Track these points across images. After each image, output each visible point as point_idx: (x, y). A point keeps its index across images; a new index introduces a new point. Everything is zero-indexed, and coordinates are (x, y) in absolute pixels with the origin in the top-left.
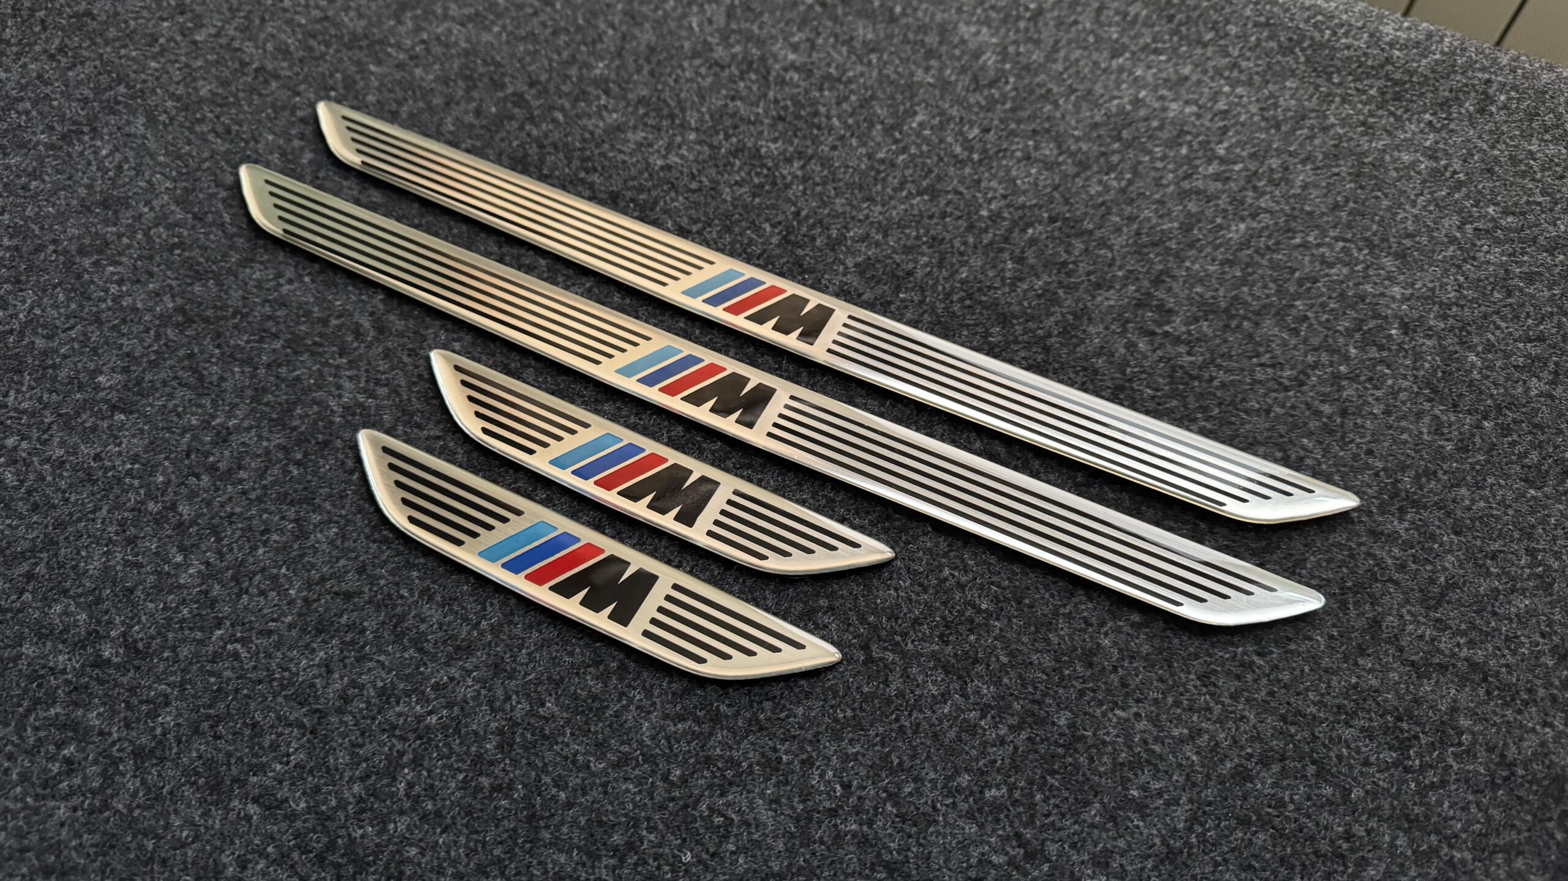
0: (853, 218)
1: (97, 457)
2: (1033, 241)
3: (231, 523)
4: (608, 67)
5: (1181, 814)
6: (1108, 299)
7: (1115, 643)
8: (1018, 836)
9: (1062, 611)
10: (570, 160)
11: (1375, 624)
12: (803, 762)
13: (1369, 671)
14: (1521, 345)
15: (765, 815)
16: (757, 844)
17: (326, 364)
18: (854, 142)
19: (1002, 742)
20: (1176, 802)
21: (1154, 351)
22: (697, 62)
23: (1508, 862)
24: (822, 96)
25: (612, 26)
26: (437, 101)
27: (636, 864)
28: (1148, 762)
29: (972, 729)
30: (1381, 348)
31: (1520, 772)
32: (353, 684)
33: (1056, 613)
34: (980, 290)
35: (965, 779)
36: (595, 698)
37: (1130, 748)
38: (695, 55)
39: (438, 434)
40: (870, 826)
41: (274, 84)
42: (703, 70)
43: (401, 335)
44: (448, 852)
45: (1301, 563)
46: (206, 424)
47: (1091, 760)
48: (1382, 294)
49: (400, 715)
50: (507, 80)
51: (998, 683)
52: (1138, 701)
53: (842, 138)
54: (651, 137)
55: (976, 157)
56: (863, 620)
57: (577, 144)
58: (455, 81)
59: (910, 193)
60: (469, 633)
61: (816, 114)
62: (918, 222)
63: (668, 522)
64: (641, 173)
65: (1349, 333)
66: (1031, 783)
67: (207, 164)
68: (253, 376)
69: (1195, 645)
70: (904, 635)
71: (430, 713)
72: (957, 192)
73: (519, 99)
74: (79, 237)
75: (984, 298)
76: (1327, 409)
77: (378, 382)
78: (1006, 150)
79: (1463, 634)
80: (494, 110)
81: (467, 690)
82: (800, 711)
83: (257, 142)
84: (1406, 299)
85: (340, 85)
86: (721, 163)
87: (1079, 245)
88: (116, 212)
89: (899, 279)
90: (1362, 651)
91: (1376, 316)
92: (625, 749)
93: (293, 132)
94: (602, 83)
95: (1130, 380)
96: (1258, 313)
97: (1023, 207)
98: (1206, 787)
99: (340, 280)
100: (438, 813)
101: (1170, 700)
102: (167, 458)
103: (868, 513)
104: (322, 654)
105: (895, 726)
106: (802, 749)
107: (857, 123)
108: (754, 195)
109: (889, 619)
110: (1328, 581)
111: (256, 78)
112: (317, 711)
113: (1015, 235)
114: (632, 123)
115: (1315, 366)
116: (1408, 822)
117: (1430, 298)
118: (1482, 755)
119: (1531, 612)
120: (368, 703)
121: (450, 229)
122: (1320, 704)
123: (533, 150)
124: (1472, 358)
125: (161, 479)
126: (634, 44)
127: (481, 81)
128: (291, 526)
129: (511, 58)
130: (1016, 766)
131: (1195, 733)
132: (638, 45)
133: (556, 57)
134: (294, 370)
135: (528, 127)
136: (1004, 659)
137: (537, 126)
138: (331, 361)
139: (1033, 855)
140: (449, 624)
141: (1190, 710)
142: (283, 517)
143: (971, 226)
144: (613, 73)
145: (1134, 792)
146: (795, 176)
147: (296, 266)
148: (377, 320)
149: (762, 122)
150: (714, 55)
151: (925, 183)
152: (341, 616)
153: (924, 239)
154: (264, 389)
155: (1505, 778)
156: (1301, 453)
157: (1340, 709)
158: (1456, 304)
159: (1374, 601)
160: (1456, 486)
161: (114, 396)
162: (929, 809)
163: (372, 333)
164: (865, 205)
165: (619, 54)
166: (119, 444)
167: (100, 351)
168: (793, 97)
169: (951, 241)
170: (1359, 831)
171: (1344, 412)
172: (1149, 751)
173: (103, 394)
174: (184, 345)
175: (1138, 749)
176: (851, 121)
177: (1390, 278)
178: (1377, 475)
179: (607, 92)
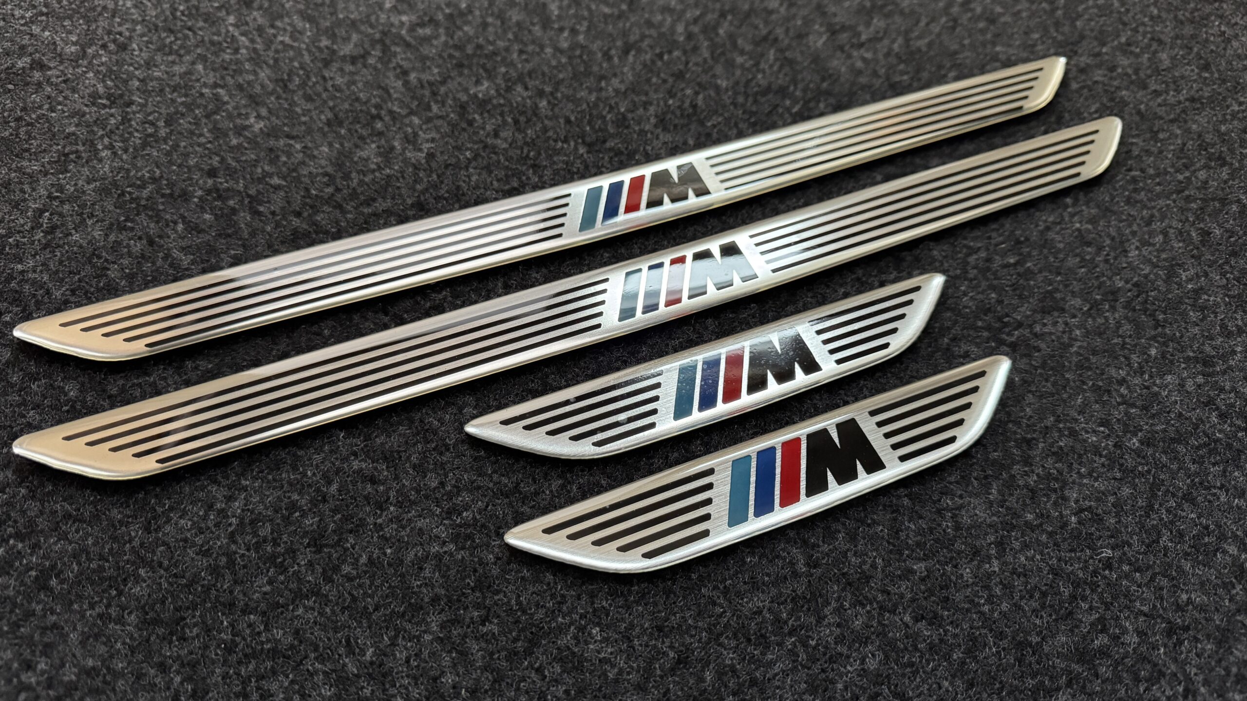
0: (607, 99)
2: (731, 36)
4: (259, 117)
5: (1216, 277)
6: (817, 41)
8: (1188, 359)
9: (1041, 228)
10: (339, 206)
11: (1140, 114)
12: (1069, 436)
13: (1169, 138)
15: (1099, 485)
17: (379, 527)
18: (533, 48)
19: (1118, 322)
20: (1206, 273)
21: (875, 53)
22: (335, 66)
24: (466, 33)
25: (216, 85)
26: (137, 247)
27: (1093, 591)
28: (1173, 265)
33: (1041, 232)
34: (745, 87)
35: (1135, 359)
37: (1157, 266)
38: (327, 63)
40: (1141, 430)
43: (408, 445)
47: (1155, 289)
50: (182, 186)
51: (1074, 294)
52: (1128, 241)
53: (521, 51)
54: (382, 142)
56: (976, 329)
57: (328, 191)
59: (619, 57)
60: (800, 584)
61: (479, 47)
62: (651, 71)
64: (416, 174)
70: (1007, 315)
71: (863, 661)
72: (646, 37)
73: (218, 193)
75: (755, 90)
76: (981, 25)
77: (450, 496)
79: (1168, 89)
80: (207, 217)
81: (859, 619)
82: (1028, 411)
86: (464, 124)
87: (758, 22)
89: (692, 115)
90: (1154, 132)
92: (990, 539)
93: (15, 378)
94: (272, 133)
95: (889, 78)
97: (696, 20)
101: (1135, 227)
105: (1073, 367)
106: (1060, 430)
107: (516, 35)
108: (521, 131)
109: (986, 315)
113: (716, 40)
114: (348, 144)
119: (1173, 58)
122: (1179, 171)
126: (259, 88)
127: (156, 203)
128: (558, 669)
129: (158, 167)
130: (1138, 327)
131: (1165, 234)
132: (263, 86)
133: (203, 140)
134: (357, 560)
135: (261, 209)
136: (1059, 278)
137: (269, 202)
138: (379, 521)
139: (1207, 362)
140: (781, 594)
141: (1149, 223)
142: (538, 670)
143: (685, 52)
144: (274, 119)
145: (1190, 286)
146: (530, 98)
147: (215, 481)
148: (368, 454)
149: (449, 77)
150: (342, 53)
151: (619, 43)
152: (702, 680)
153: (670, 79)
154: (354, 599)
156: (1004, 55)
157: (1186, 166)
159: (1126, 103)
160: (1074, 22)
162: (1145, 391)
163: (382, 466)
164: (603, 84)
165: (255, 101)
168: (446, 45)
169: (687, 70)
171: (991, 21)
172: (1165, 260)
174: (206, 647)
175: (1161, 264)
176: (511, 36)
178: (1044, 42)
179: (290, 136)
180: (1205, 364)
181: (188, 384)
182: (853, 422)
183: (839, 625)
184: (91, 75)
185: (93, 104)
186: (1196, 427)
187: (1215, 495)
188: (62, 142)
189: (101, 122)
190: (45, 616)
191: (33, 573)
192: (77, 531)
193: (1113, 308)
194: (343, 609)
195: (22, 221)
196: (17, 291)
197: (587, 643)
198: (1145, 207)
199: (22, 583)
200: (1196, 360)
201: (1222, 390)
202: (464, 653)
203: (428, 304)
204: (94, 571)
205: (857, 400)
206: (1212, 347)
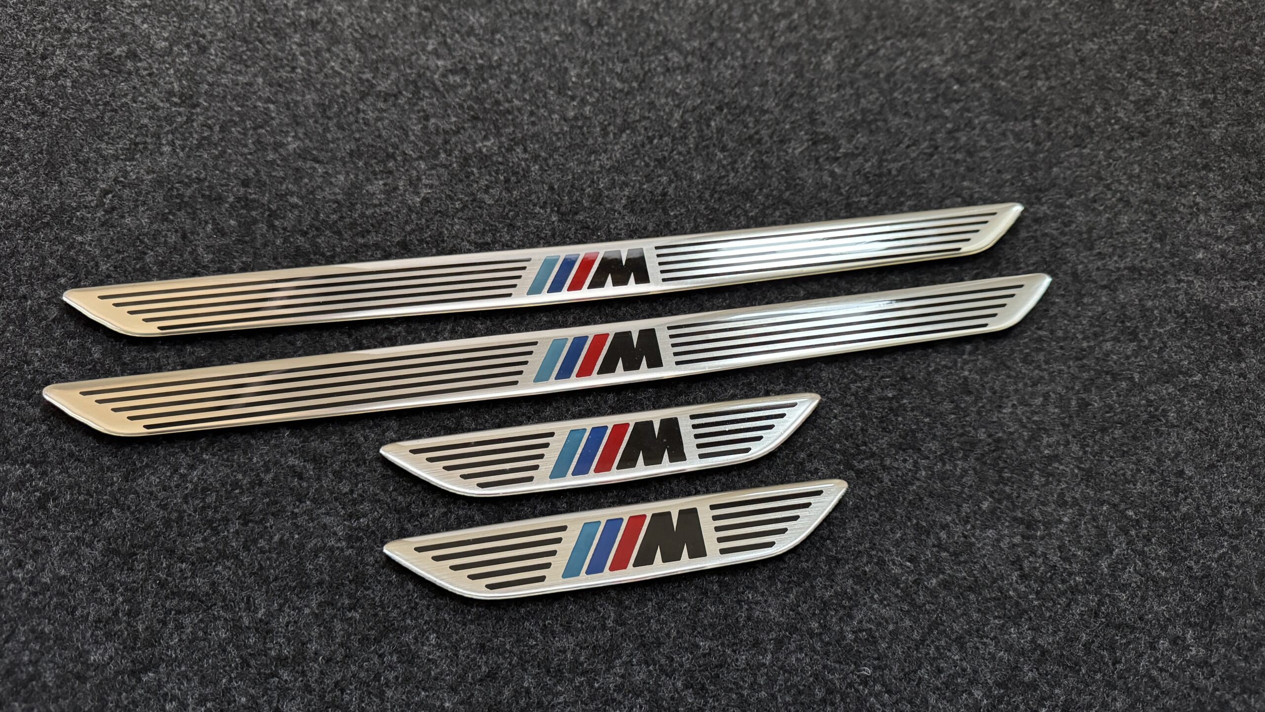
0: (592, 173)
2: (720, 130)
3: (343, 691)
4: (296, 137)
5: (1075, 448)
6: (796, 149)
7: (970, 371)
8: (1015, 519)
9: (931, 369)
10: (339, 233)
11: (1075, 275)
12: (877, 564)
14: (1018, 63)
15: (886, 612)
16: (896, 632)
17: (294, 515)
18: (543, 111)
19: (965, 472)
20: (1068, 443)
21: (846, 170)
22: (370, 99)
23: (1217, 366)
24: (489, 87)
25: (269, 100)
26: (173, 239)
27: (842, 700)
28: (1039, 429)
29: (943, 477)
30: (958, 101)
31: (1188, 315)
33: (929, 374)
34: (716, 183)
35: (966, 508)
36: (726, 617)
38: (363, 96)
39: (443, 510)
40: (943, 573)
42: (381, 105)
43: (334, 453)
46: (237, 628)
47: (1013, 448)
48: (932, 66)
50: (220, 190)
51: (935, 437)
52: (1008, 397)
53: (532, 113)
54: (390, 181)
55: (635, 84)
56: (833, 450)
57: (334, 217)
58: (170, 213)
59: (615, 134)
60: (604, 636)
61: (497, 103)
62: (638, 153)
63: (666, 467)
64: (408, 215)
65: (935, 100)
66: (997, 484)
68: (239, 565)
69: (1007, 345)
70: (865, 444)
72: (645, 118)
73: (246, 202)
75: (723, 188)
76: (959, 156)
77: (354, 502)
78: (650, 70)
79: (1113, 254)
80: (232, 222)
81: (640, 676)
82: (849, 533)
83: (28, 363)
84: (947, 62)
85: (61, 270)
86: (462, 177)
87: (750, 120)
89: (660, 201)
90: (1081, 295)
91: (941, 81)
92: (773, 635)
93: (57, 334)
94: (303, 154)
95: (848, 198)
96: (880, 113)
97: (694, 109)
98: (1073, 422)
101: (1021, 385)
103: (778, 378)
105: (906, 504)
106: (871, 556)
107: (533, 96)
108: (508, 190)
109: (847, 439)
113: (706, 132)
114: (362, 177)
115: (935, 132)
116: (1166, 377)
117: (956, 55)
118: (1167, 316)
119: (1132, 222)
121: (292, 344)
122: (1087, 338)
123: (300, 240)
124: (1003, 84)
125: (244, 700)
126: (303, 108)
127: (196, 202)
128: (395, 658)
129: (205, 169)
130: (983, 480)
131: (1046, 396)
132: (306, 108)
133: (246, 150)
134: (272, 538)
135: (277, 223)
136: (927, 420)
137: (284, 218)
138: (296, 510)
139: (1030, 524)
140: (586, 641)
141: (1034, 385)
142: (381, 656)
143: (674, 139)
144: (307, 141)
145: (1046, 452)
146: (526, 160)
147: (184, 451)
148: (303, 454)
149: (463, 128)
150: (379, 88)
151: (619, 121)
152: (500, 693)
153: (652, 164)
154: (261, 568)
155: (1186, 323)
156: (969, 192)
157: (1096, 335)
158: (971, 53)
159: (1065, 261)
160: (1051, 168)
161: (126, 664)
162: (962, 539)
163: (310, 466)
164: (593, 158)
165: (296, 121)
166: (174, 698)
167: (65, 635)
168: (469, 96)
169: (670, 157)
170: (1152, 397)
171: (970, 154)
172: (1035, 422)
173: (111, 669)
174: (146, 580)
175: (1029, 425)
176: (527, 97)
177: (929, 53)
178: (1012, 184)
179: (316, 160)
180: (1029, 526)
181: (185, 366)
182: (694, 511)
183: (623, 676)
184: (172, 71)
185: (168, 100)
186: (995, 581)
187: (984, 644)
188: (136, 132)
189: (169, 119)
190: (39, 529)
191: (38, 494)
192: (76, 468)
193: (965, 458)
194: (251, 574)
195: (90, 198)
196: (74, 260)
197: (423, 644)
198: (1039, 367)
199: (29, 501)
200: (1021, 521)
201: (1033, 553)
202: (330, 630)
203: (384, 335)
204: (80, 502)
205: (708, 492)
206: (1041, 512)
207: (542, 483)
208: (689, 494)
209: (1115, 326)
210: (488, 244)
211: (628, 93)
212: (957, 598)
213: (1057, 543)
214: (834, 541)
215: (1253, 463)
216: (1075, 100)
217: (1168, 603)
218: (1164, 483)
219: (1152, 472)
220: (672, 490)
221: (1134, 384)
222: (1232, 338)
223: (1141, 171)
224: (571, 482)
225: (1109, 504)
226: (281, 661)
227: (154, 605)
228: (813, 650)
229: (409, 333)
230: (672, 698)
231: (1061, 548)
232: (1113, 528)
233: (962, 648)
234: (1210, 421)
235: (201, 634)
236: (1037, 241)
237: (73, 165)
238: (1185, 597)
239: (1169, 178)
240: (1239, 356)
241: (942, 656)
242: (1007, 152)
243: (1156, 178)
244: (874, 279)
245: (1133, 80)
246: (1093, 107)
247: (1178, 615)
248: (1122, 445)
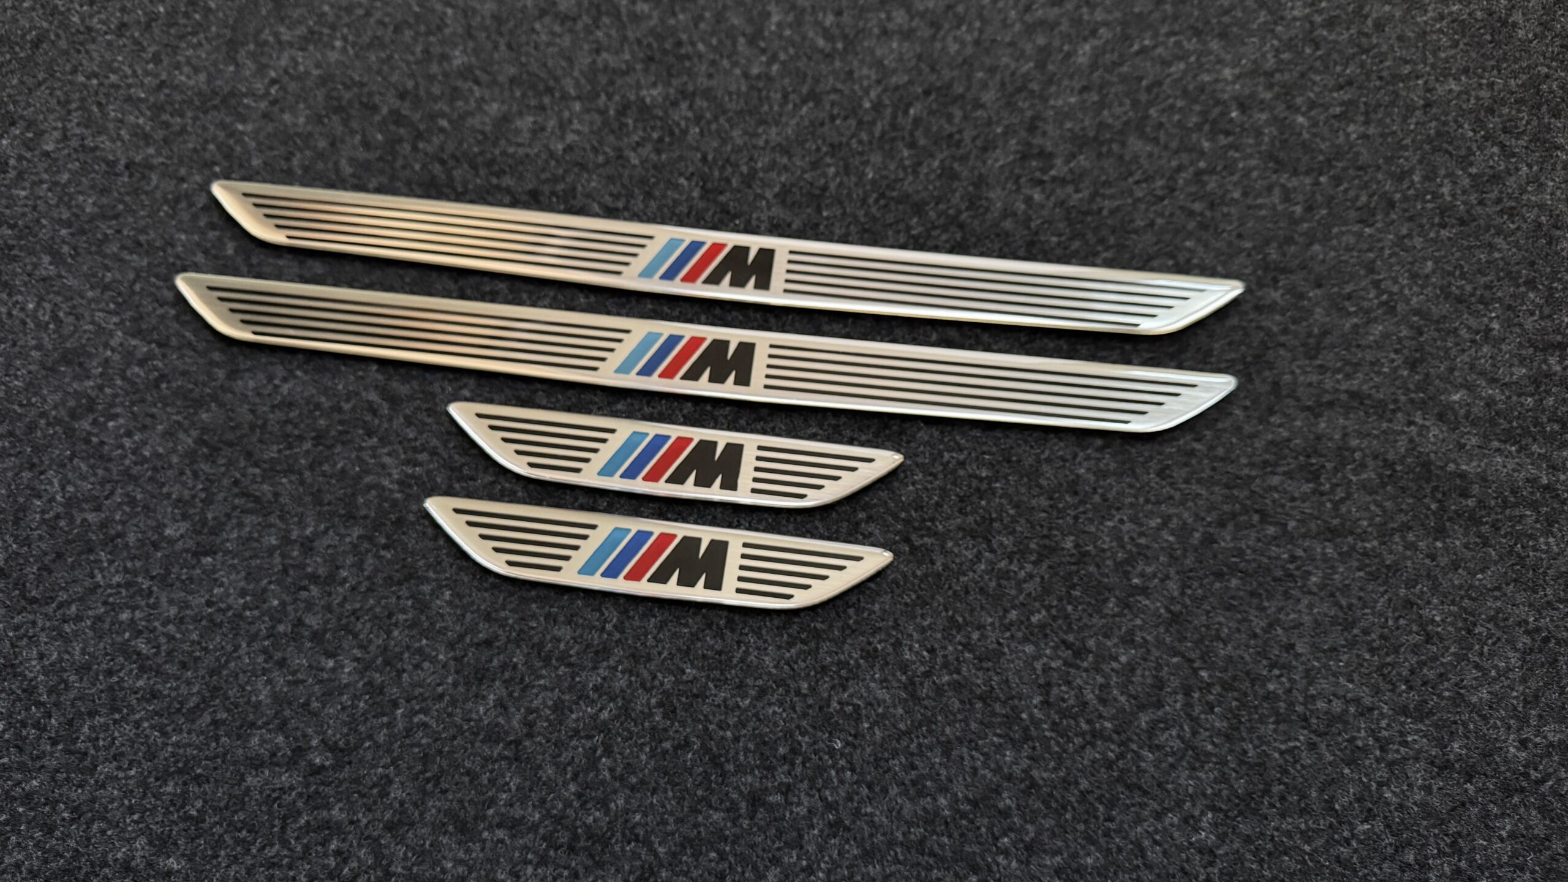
0: (755, 147)
1: (209, 604)
2: (917, 121)
3: (358, 619)
4: (465, 52)
5: (1173, 586)
6: (999, 159)
7: (1088, 470)
8: (1064, 642)
9: (1043, 457)
10: (476, 169)
11: (1276, 384)
12: (893, 645)
13: (1280, 425)
14: (1335, 95)
15: (882, 694)
16: (883, 716)
17: (361, 449)
18: (725, 63)
19: (1031, 576)
20: (1167, 577)
21: (1048, 198)
22: (547, 20)
23: (1403, 538)
24: (678, 21)
26: (322, 144)
27: (803, 763)
28: (1139, 554)
29: (1005, 575)
30: (1228, 133)
31: (1399, 468)
32: (530, 711)
33: (1039, 461)
34: (888, 186)
35: (1013, 615)
36: (720, 653)
37: (1123, 547)
39: (491, 479)
40: (959, 673)
41: (154, 178)
42: (557, 29)
43: (411, 398)
44: (663, 806)
45: (1209, 353)
46: (286, 540)
47: (1098, 566)
48: (1217, 81)
49: (577, 720)
50: (377, 99)
51: (1014, 532)
52: (1118, 509)
53: (713, 63)
54: (540, 119)
55: (840, 46)
56: (896, 517)
57: (476, 150)
58: (327, 116)
59: (795, 105)
60: (600, 637)
61: (679, 44)
62: (813, 133)
63: (715, 493)
64: (547, 162)
65: (1199, 127)
66: (1060, 600)
67: (137, 287)
68: (302, 483)
69: (1146, 449)
70: (932, 520)
71: (601, 710)
72: (836, 90)
73: (397, 117)
74: (64, 402)
75: (895, 194)
76: (1197, 207)
77: (415, 450)
78: (863, 30)
79: (1339, 371)
80: (380, 137)
81: (621, 682)
82: (877, 607)
83: (173, 246)
84: (1238, 78)
85: (219, 157)
86: (616, 126)
87: (958, 113)
88: (81, 365)
89: (817, 197)
90: (1271, 411)
91: (1218, 102)
92: (760, 682)
93: (202, 224)
94: (466, 73)
95: (1036, 233)
96: (1121, 132)
97: (897, 88)
98: (1185, 557)
99: (331, 364)
100: (642, 782)
101: (1141, 500)
102: (270, 583)
103: (869, 427)
104: (492, 697)
105: (950, 593)
106: (889, 635)
107: (720, 42)
108: (658, 152)
109: (916, 510)
110: (1233, 360)
111: (131, 176)
112: (511, 742)
113: (900, 119)
114: (515, 108)
115: (1180, 169)
116: (1332, 534)
117: (1255, 72)
118: (1370, 463)
119: (1386, 336)
120: (547, 720)
121: (402, 277)
122: (1252, 465)
123: (437, 169)
124: (1300, 119)
125: (276, 602)
127: (352, 108)
128: (410, 603)
130: (1047, 590)
132: (483, 17)
133: (411, 58)
134: (335, 464)
135: (421, 146)
136: (1012, 512)
137: (429, 141)
138: (363, 444)
139: (1079, 652)
140: (581, 636)
141: (1158, 503)
142: (399, 598)
143: (860, 123)
144: (473, 58)
145: (1136, 581)
146: (687, 119)
147: (282, 363)
148: (383, 391)
149: (634, 69)
151: (805, 90)
152: (491, 661)
153: (824, 149)
154: (319, 491)
155: (1390, 476)
156: (1188, 255)
157: (1266, 463)
158: (1277, 70)
159: (1271, 366)
160: (1310, 244)
161: (190, 544)
162: (995, 646)
163: (385, 405)
164: (760, 130)
165: (469, 34)
166: (222, 585)
167: (152, 506)
168: (652, 31)
169: (848, 144)
170: (1300, 553)
171: (1212, 206)
172: (1138, 545)
173: (179, 545)
174: (224, 474)
175: (1129, 547)
176: (714, 41)
177: (1220, 61)
178: (1249, 255)
179: (477, 82)
180: (1076, 654)
182: (725, 544)
183: (604, 679)
186: (1012, 698)
187: (972, 757)
190: (150, 406)
191: (156, 373)
193: (1037, 562)
195: (259, 86)
196: (231, 149)
197: (437, 598)
198: (1173, 485)
199: (147, 378)
200: (1068, 646)
201: (1068, 683)
202: (362, 562)
205: (750, 528)
206: (1099, 644)
207: (589, 477)
208: (730, 526)
209: (1296, 458)
210: (617, 210)
211: (828, 56)
212: (962, 702)
213: (1100, 680)
214: (859, 611)
215: (1388, 660)
216: (1389, 160)
217: (1198, 778)
218: (1263, 654)
219: (1255, 636)
220: (714, 517)
221: (1285, 532)
222: (1443, 509)
223: (1434, 272)
224: (616, 483)
225: (1184, 656)
226: (314, 578)
227: (225, 499)
228: (794, 709)
229: (511, 291)
230: (642, 712)
231: (1102, 687)
232: (1175, 682)
233: (947, 753)
234: (1360, 598)
235: (256, 535)
236: (1246, 334)
237: (252, 47)
238: (1224, 779)
239: (1469, 288)
240: (1440, 532)
241: (921, 754)
242: (1263, 212)
243: (1450, 284)
244: (1023, 339)
245: (1489, 144)
246: (1411, 171)
247: (1204, 795)
248: (1232, 598)
